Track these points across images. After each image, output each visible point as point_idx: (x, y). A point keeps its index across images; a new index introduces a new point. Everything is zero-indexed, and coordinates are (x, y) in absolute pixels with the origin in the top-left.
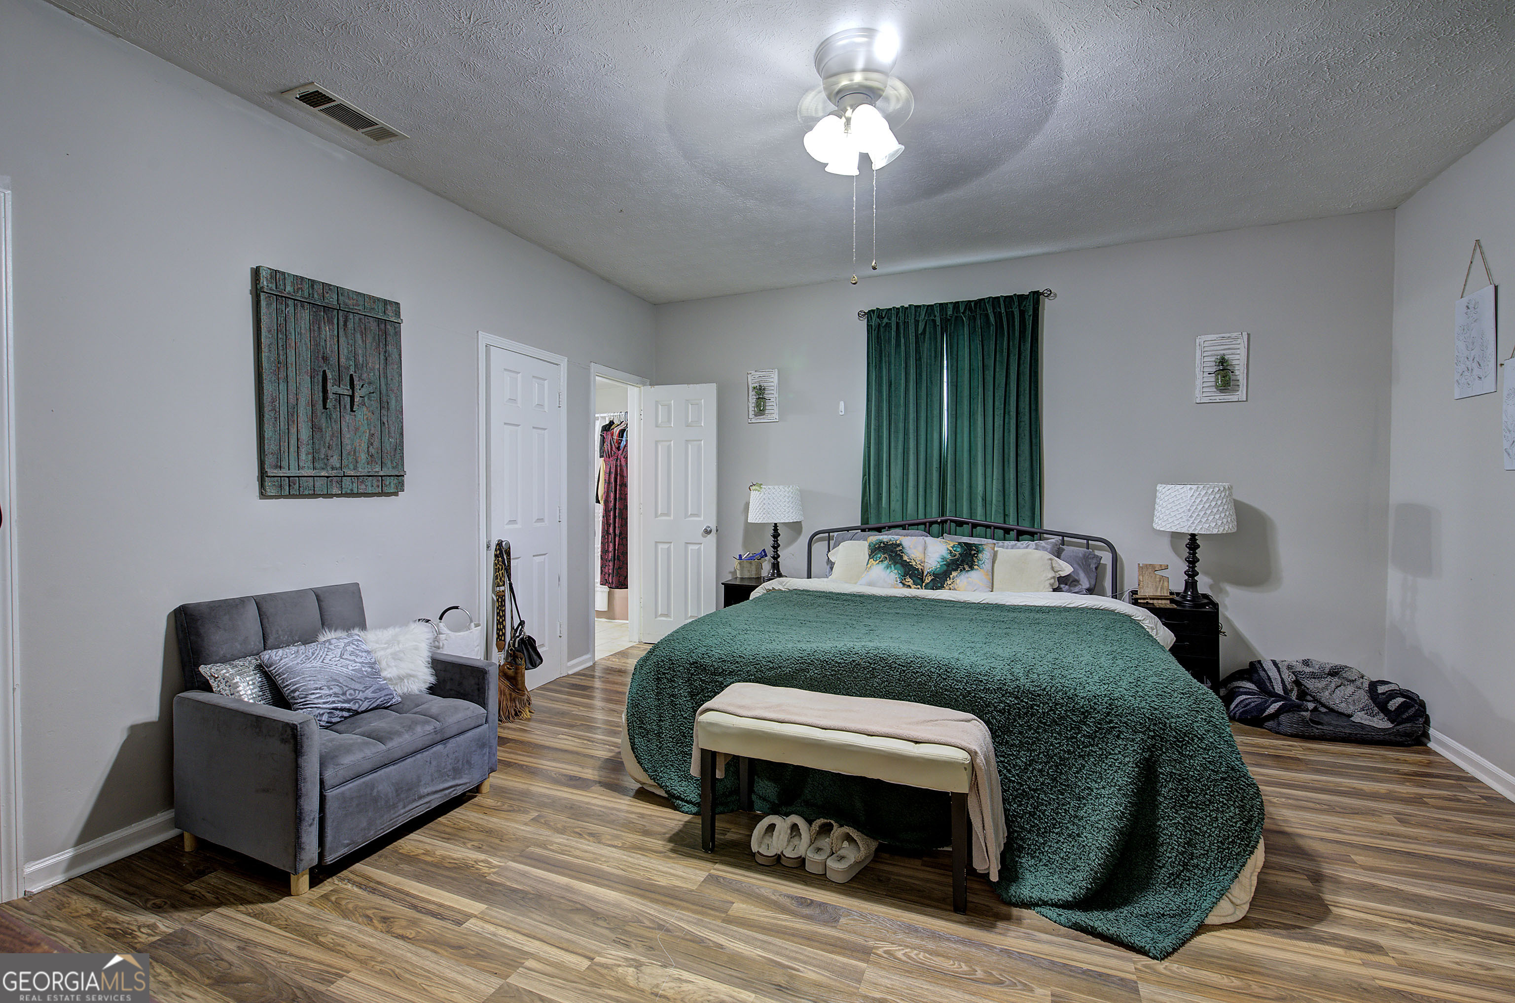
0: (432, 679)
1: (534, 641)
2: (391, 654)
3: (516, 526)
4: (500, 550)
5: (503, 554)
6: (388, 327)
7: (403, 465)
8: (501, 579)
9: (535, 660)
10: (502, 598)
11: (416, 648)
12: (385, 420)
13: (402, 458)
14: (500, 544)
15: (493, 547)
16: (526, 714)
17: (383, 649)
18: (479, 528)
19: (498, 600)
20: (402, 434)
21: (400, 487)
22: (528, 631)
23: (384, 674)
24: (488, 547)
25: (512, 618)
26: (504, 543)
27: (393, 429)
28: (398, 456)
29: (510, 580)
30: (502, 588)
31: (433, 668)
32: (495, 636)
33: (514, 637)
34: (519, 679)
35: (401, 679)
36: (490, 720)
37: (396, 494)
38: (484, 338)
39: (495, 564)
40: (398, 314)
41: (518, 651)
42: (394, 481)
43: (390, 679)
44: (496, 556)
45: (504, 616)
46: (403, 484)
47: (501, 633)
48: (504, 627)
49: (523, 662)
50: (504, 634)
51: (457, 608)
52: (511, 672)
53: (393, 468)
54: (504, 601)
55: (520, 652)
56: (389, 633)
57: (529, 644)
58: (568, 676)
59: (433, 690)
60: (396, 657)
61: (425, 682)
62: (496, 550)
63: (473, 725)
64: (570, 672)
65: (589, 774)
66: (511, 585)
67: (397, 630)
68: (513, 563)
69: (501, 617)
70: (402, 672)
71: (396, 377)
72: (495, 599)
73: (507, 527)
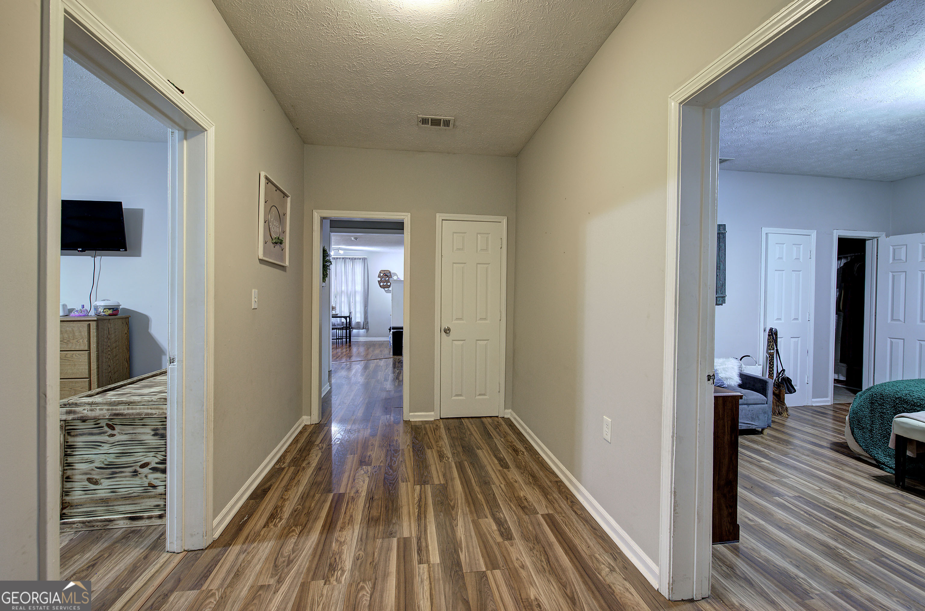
0: (740, 382)
1: (791, 381)
2: (723, 368)
3: (780, 321)
4: (771, 332)
5: (773, 336)
6: (721, 235)
7: (725, 292)
8: (771, 347)
9: (791, 390)
10: (772, 356)
11: (733, 368)
12: (718, 274)
13: (725, 289)
14: (771, 330)
15: (768, 331)
16: (785, 414)
17: (719, 366)
18: (760, 321)
19: (769, 357)
20: (725, 279)
21: (724, 301)
22: (787, 374)
23: (720, 375)
24: (764, 331)
25: (777, 366)
26: (774, 330)
27: (721, 277)
28: (723, 289)
29: (777, 347)
30: (772, 351)
31: (740, 377)
32: (768, 374)
33: (778, 376)
34: (782, 396)
35: (727, 379)
36: (768, 403)
37: (722, 305)
38: (765, 230)
39: (768, 339)
40: (725, 229)
41: (781, 383)
42: (721, 299)
43: (722, 378)
44: (769, 335)
45: (773, 365)
46: (725, 301)
47: (771, 373)
48: (773, 370)
49: (784, 388)
50: (773, 373)
51: (749, 356)
52: (777, 392)
53: (721, 293)
54: (773, 357)
55: (782, 384)
56: (721, 360)
57: (788, 381)
58: (812, 406)
59: (740, 386)
60: (724, 369)
61: (737, 382)
62: (769, 332)
63: (760, 403)
64: (814, 405)
65: (825, 444)
66: (777, 350)
67: (724, 359)
68: (779, 340)
69: (771, 365)
70: (727, 376)
71: (723, 255)
72: (768, 356)
73: (776, 322)
